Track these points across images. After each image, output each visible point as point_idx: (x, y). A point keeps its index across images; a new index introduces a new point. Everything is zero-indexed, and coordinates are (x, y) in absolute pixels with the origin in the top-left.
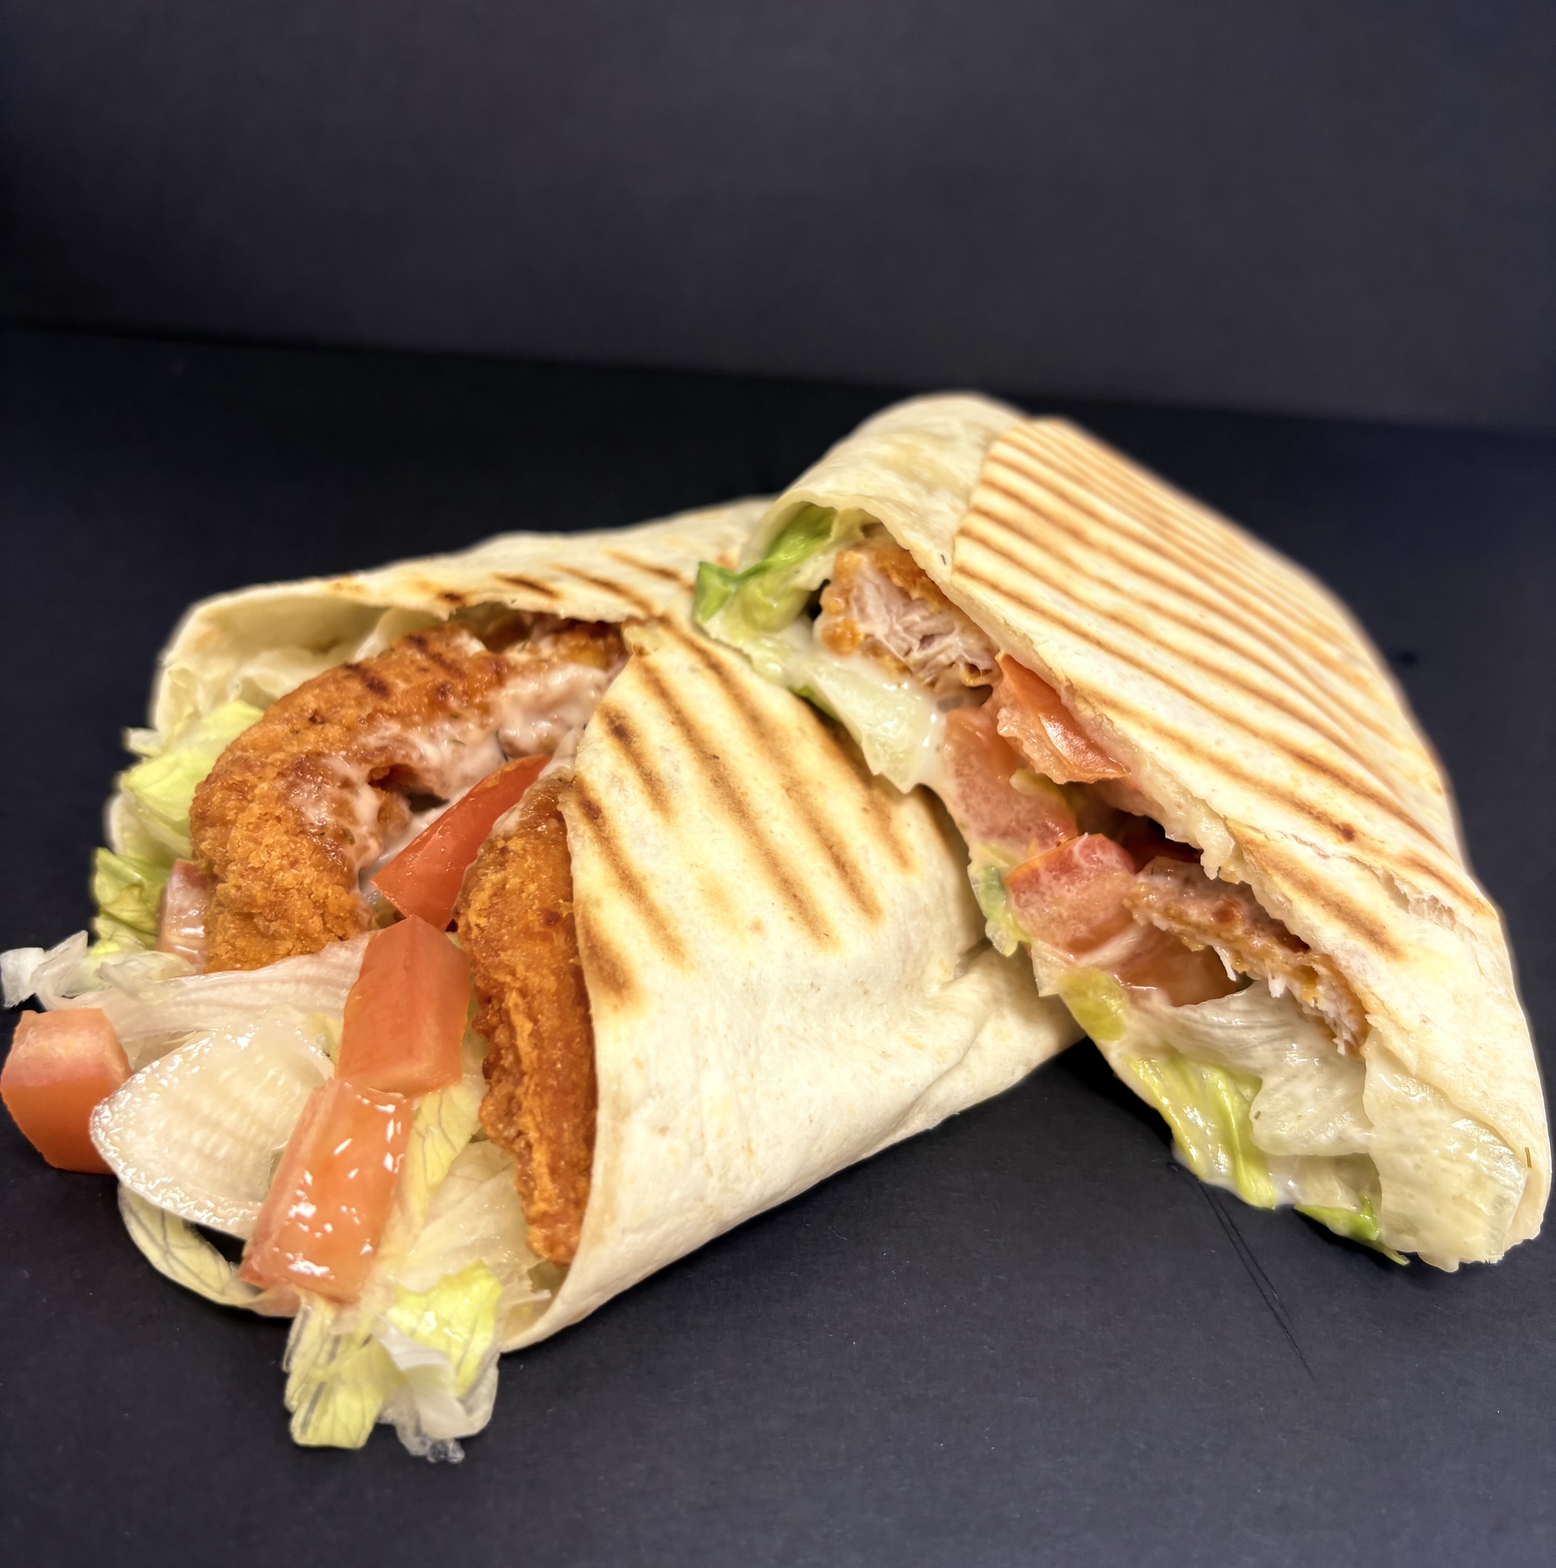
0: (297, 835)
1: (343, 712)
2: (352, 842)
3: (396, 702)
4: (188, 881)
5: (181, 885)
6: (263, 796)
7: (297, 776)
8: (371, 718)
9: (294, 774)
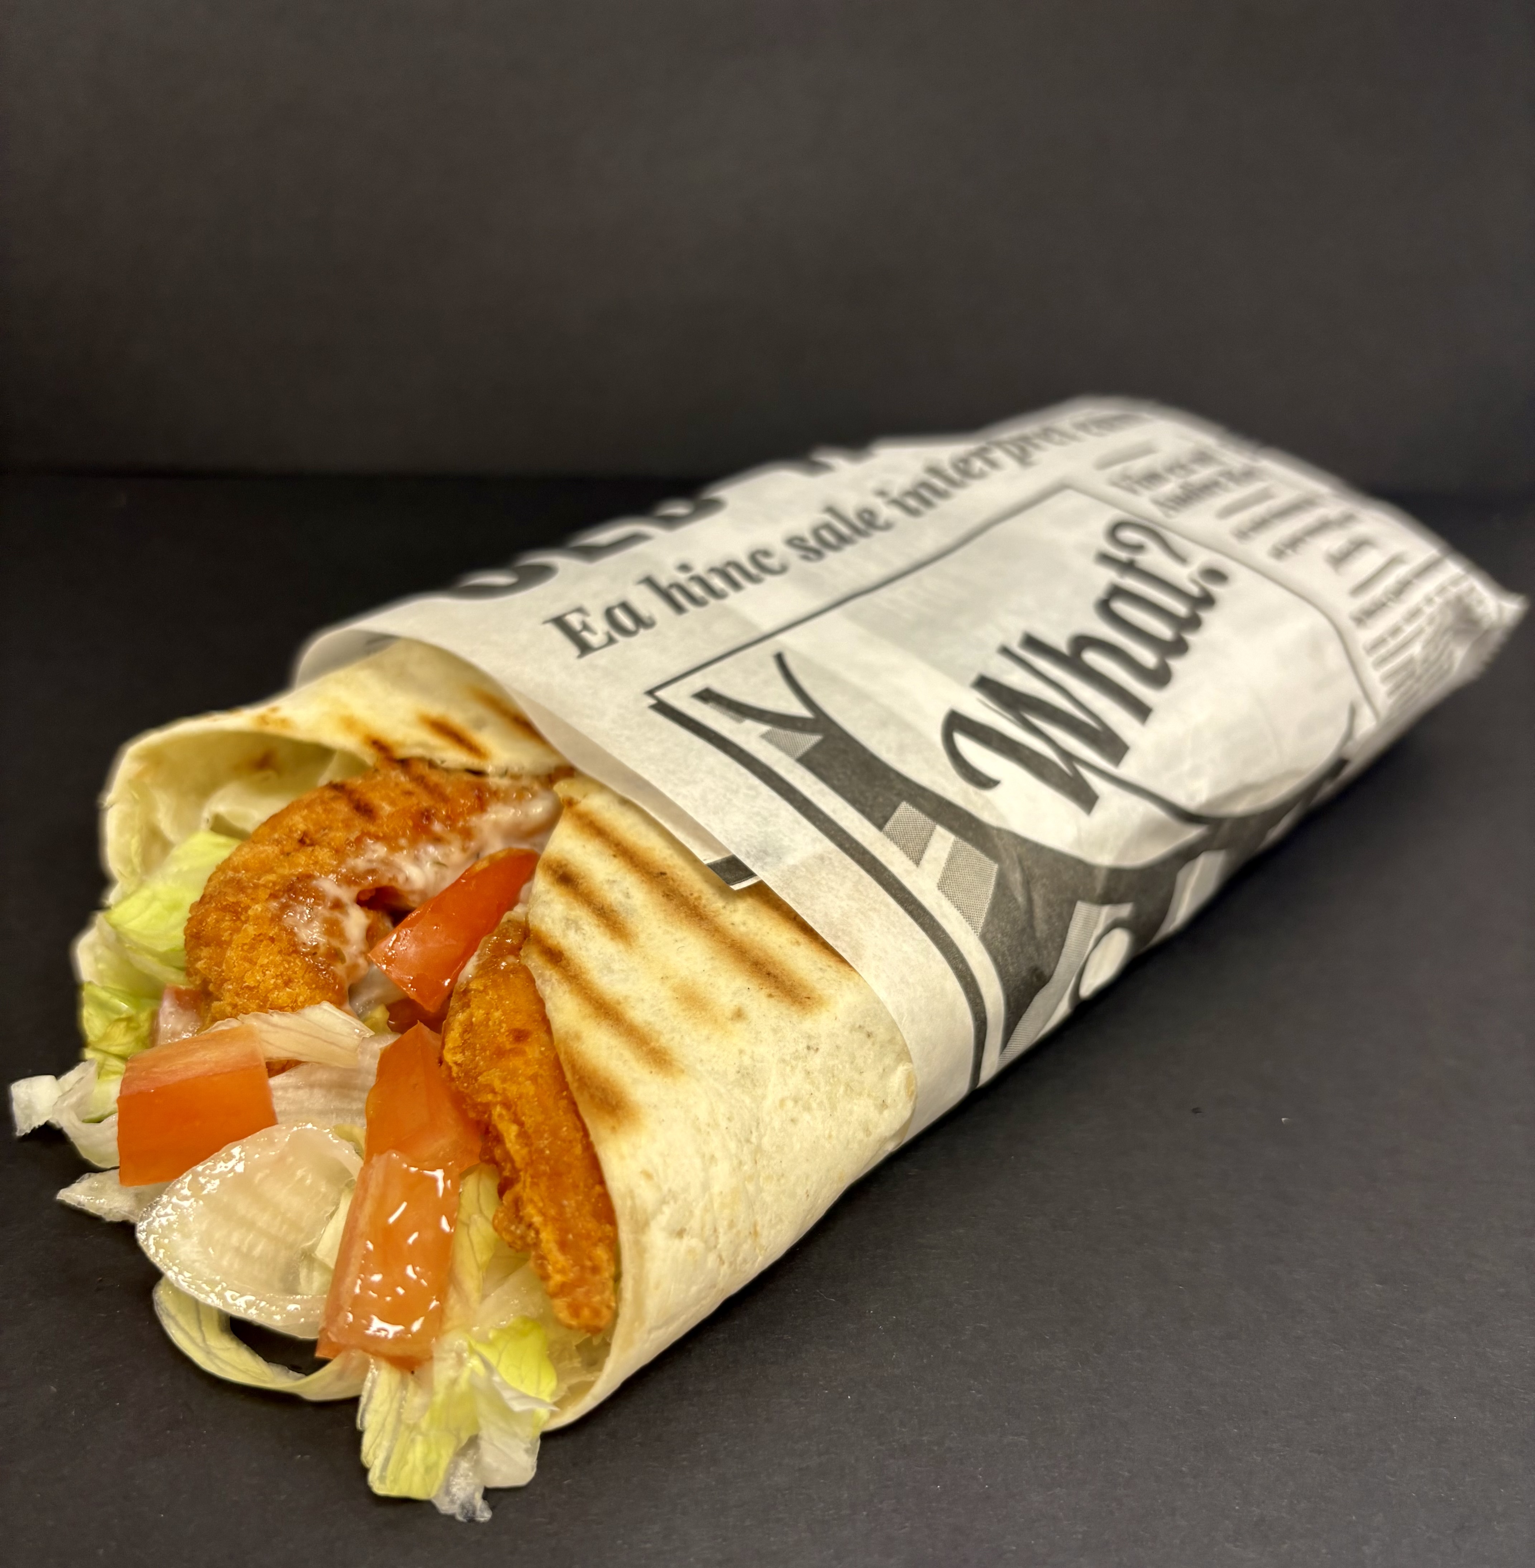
0: (289, 955)
1: (332, 835)
2: (343, 960)
3: (382, 825)
4: (179, 1005)
5: (172, 1010)
6: (257, 918)
7: (290, 897)
8: (359, 841)
9: (286, 895)
